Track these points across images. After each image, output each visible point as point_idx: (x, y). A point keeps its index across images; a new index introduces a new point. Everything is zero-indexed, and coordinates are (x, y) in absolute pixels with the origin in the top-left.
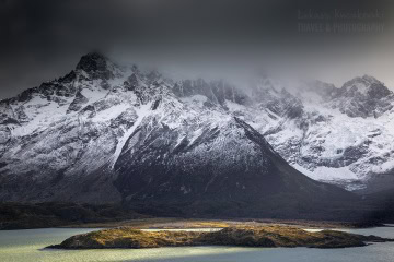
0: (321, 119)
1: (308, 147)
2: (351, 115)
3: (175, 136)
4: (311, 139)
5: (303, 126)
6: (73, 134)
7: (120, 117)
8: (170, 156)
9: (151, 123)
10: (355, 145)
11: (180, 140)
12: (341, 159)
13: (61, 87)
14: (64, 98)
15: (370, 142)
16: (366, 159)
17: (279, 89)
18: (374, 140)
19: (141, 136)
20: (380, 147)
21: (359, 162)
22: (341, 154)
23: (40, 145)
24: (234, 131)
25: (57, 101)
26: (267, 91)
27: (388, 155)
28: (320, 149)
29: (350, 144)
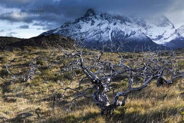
2: (158, 26)
3: (124, 33)
4: (149, 33)
5: (146, 29)
6: (97, 32)
7: (107, 27)
8: (125, 38)
9: (116, 29)
11: (126, 34)
13: (86, 18)
15: (164, 34)
16: (163, 38)
17: (140, 18)
19: (115, 33)
20: (167, 35)
21: (161, 39)
22: (157, 37)
23: (90, 34)
25: (86, 22)
26: (137, 19)
27: (169, 37)
28: (151, 35)
29: (159, 35)
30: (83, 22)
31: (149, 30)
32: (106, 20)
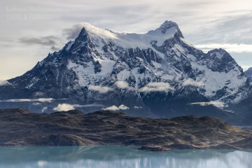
30: (76, 65)
31: (197, 78)
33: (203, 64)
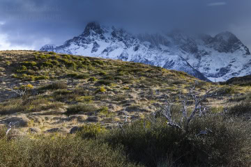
0: (206, 53)
1: (202, 68)
2: (220, 51)
4: (203, 64)
5: (198, 57)
7: (121, 55)
9: (138, 58)
10: (225, 66)
12: (218, 74)
13: (84, 39)
14: (86, 44)
15: (231, 65)
16: (230, 73)
17: (186, 38)
18: (233, 64)
20: (236, 67)
21: (227, 74)
22: (218, 71)
24: (181, 62)
25: (83, 46)
26: (180, 39)
27: (240, 71)
28: (208, 69)
29: (222, 66)
30: (77, 46)
31: (203, 58)
32: (121, 42)
33: (211, 47)
